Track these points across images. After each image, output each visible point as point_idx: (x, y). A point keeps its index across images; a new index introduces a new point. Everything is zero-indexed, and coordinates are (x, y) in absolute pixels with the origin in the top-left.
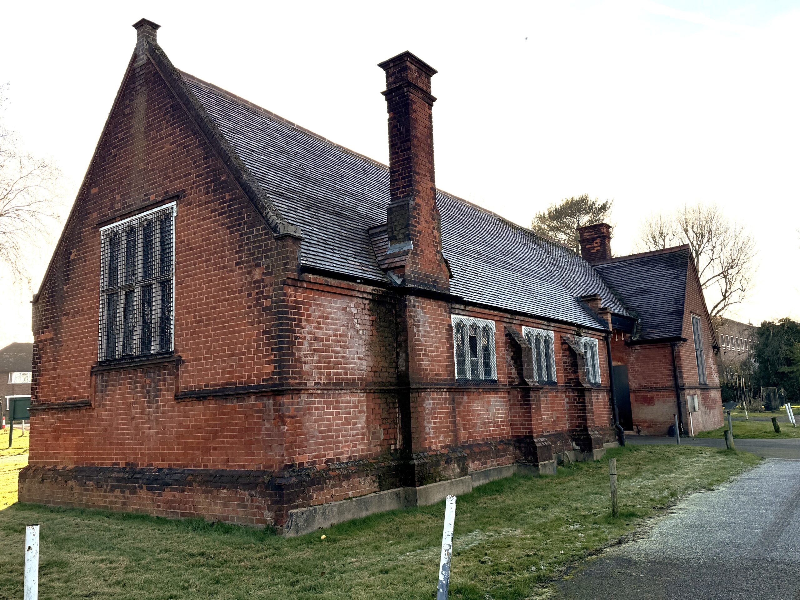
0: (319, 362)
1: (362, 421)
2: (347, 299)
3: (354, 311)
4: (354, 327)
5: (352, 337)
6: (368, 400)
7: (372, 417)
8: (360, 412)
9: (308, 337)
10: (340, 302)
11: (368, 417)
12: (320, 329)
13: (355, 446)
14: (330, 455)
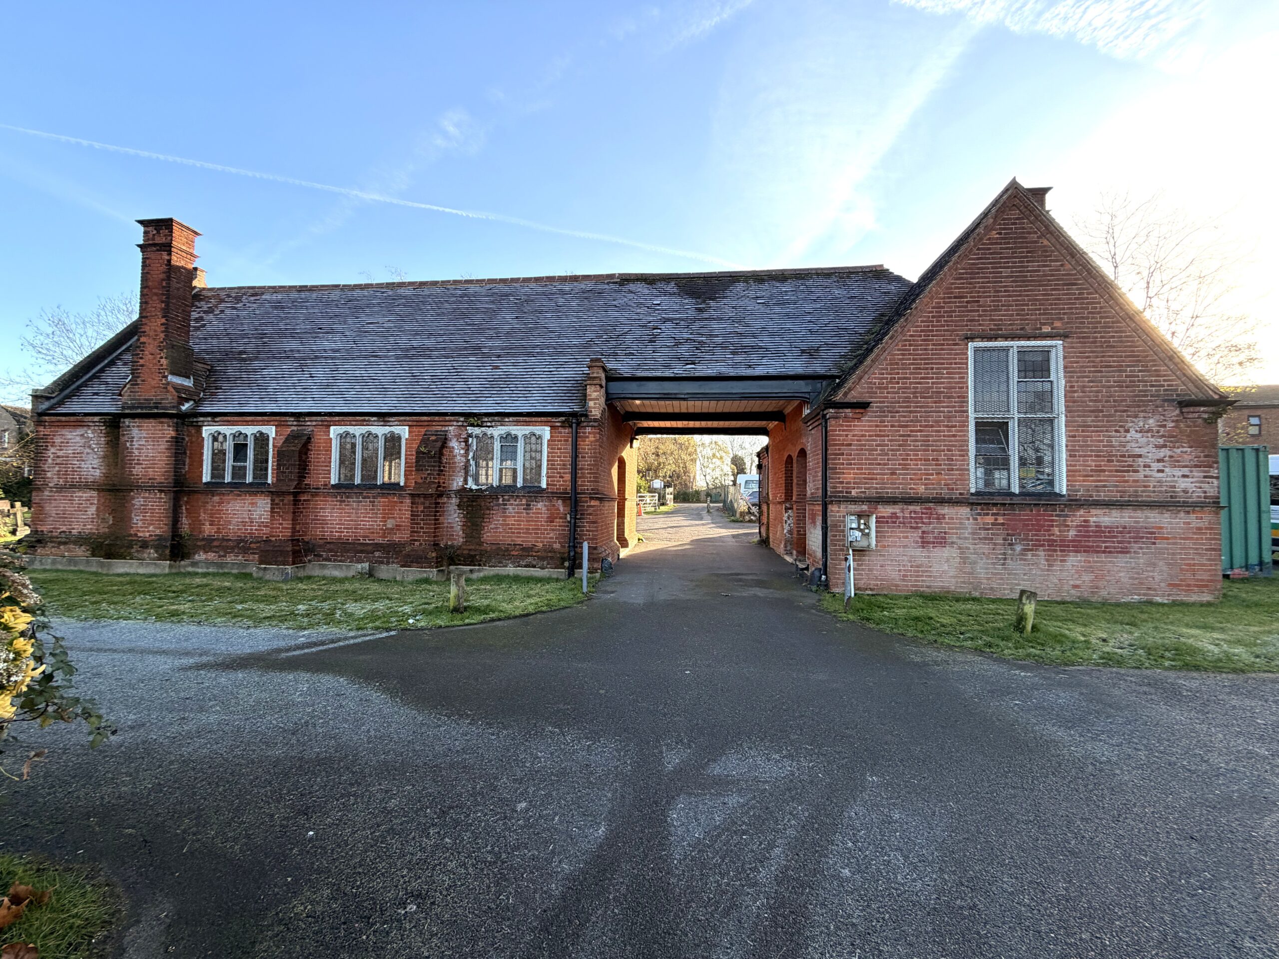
0: (59, 471)
1: (93, 510)
2: (85, 428)
3: (91, 435)
4: (90, 447)
5: (88, 453)
6: (99, 496)
7: (102, 508)
8: (91, 504)
9: (52, 456)
10: (80, 431)
11: (98, 508)
12: (61, 450)
13: (85, 525)
14: (64, 528)
